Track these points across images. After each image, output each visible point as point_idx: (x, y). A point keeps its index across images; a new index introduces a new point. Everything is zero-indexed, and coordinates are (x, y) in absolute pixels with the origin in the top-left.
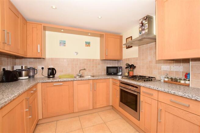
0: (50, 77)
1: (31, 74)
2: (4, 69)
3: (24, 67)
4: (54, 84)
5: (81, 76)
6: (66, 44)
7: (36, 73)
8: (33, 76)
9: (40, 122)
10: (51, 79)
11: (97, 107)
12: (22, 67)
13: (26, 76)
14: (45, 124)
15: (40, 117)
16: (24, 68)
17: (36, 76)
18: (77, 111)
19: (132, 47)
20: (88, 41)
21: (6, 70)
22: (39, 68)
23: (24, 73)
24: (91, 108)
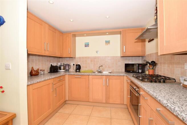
0: (77, 71)
1: (67, 68)
2: (51, 65)
3: (62, 63)
4: (76, 77)
5: (100, 72)
6: (89, 45)
7: (70, 68)
8: (68, 70)
9: (67, 102)
10: (78, 72)
11: (110, 102)
12: (61, 64)
13: (63, 69)
14: (69, 105)
15: (67, 99)
16: (62, 65)
17: (70, 70)
18: (92, 101)
19: (153, 40)
20: (108, 40)
21: (53, 65)
22: (72, 64)
23: (62, 67)
24: (104, 102)
